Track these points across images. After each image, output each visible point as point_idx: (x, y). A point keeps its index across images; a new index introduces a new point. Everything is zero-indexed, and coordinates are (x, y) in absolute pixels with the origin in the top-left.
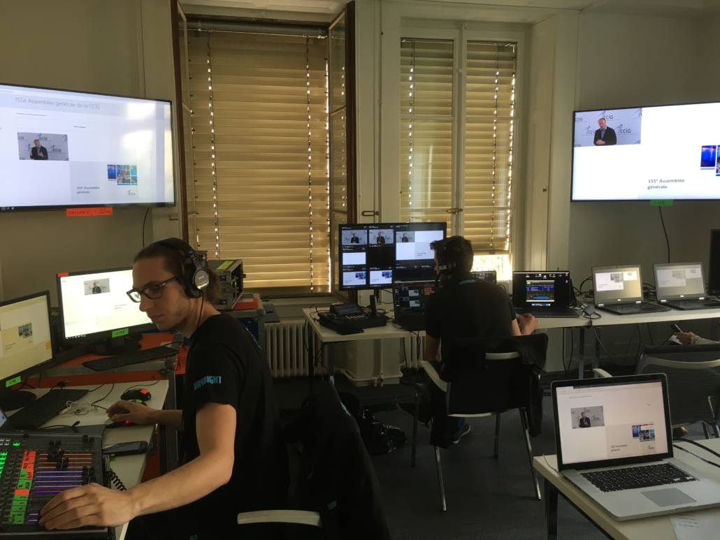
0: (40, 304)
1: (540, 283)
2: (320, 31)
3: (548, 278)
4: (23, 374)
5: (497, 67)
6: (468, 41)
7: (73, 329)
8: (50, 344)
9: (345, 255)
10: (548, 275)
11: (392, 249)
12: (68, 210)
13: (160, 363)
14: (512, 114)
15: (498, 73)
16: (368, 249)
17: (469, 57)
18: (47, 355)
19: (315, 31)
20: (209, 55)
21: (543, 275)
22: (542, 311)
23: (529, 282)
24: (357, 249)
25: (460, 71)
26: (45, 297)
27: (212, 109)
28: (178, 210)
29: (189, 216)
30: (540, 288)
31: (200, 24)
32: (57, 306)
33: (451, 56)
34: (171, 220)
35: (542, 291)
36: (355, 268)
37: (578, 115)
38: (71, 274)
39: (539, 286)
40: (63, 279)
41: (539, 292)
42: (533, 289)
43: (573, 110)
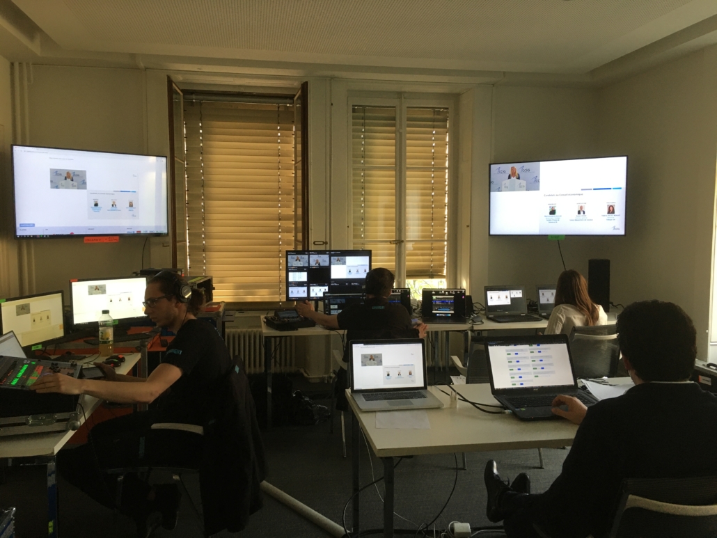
0: (57, 299)
1: (443, 298)
2: (288, 101)
3: (449, 294)
4: (44, 344)
5: (434, 127)
6: (408, 107)
7: (79, 319)
8: (62, 327)
9: (291, 274)
10: (449, 292)
11: (327, 270)
12: (86, 238)
13: (137, 342)
14: (447, 165)
15: (434, 132)
16: (308, 269)
17: (409, 119)
18: (60, 333)
19: (284, 101)
20: (201, 120)
21: (445, 292)
22: (445, 319)
23: (434, 297)
24: (300, 269)
25: (401, 131)
26: (60, 294)
27: (203, 161)
28: (170, 239)
29: (178, 244)
30: (443, 302)
31: (194, 97)
32: (69, 304)
33: (394, 119)
34: (164, 246)
35: (444, 304)
36: (300, 284)
37: (492, 166)
38: (79, 280)
39: (443, 301)
40: (73, 284)
41: (442, 306)
42: (438, 303)
43: (489, 163)
